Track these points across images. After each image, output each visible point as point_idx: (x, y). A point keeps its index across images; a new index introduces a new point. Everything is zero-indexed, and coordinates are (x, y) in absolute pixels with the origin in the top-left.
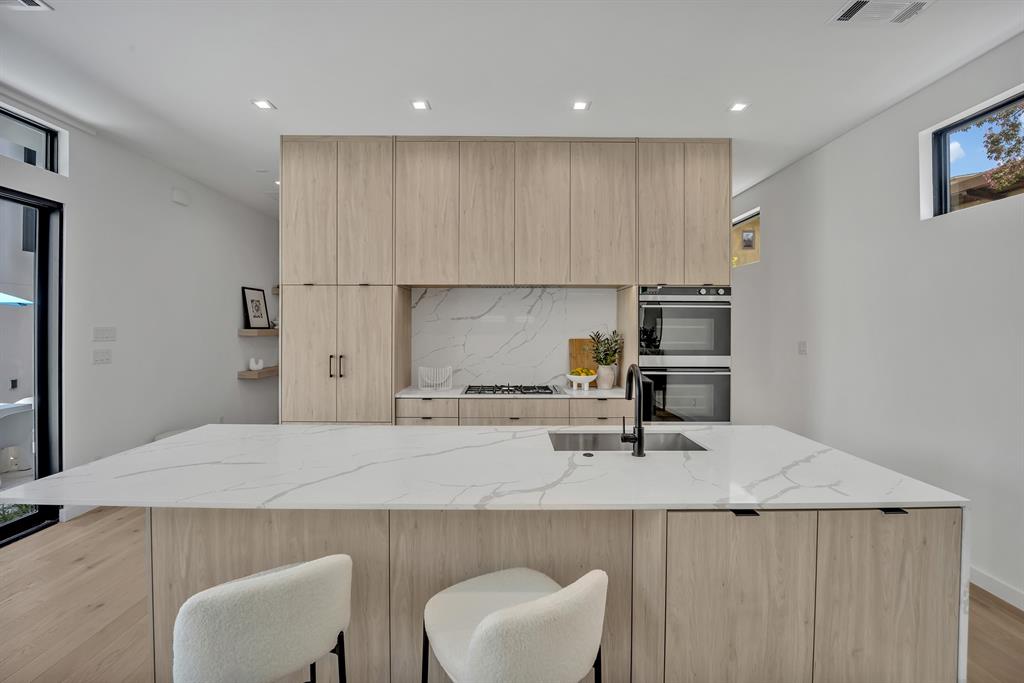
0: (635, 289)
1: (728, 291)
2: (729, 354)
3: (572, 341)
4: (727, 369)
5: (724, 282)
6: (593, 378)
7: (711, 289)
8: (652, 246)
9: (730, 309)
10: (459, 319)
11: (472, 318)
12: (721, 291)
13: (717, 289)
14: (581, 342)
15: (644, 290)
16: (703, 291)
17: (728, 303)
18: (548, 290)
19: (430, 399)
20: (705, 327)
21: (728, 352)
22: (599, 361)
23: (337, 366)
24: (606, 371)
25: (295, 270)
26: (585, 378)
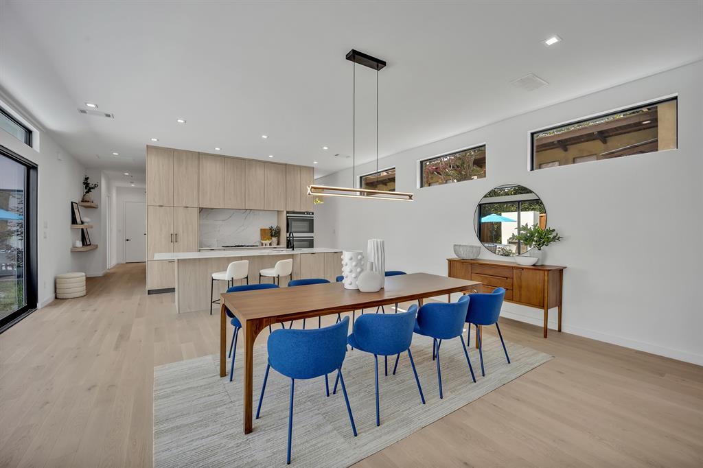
0: (285, 212)
1: (313, 214)
3: (261, 230)
4: (312, 237)
5: (312, 211)
6: (270, 242)
7: (308, 213)
9: (313, 219)
11: (221, 220)
12: (311, 214)
14: (265, 230)
15: (288, 212)
16: (306, 213)
17: (313, 217)
19: (213, 249)
20: (306, 224)
21: (313, 232)
22: (272, 236)
23: (174, 238)
24: (275, 240)
25: (154, 200)
26: (268, 242)
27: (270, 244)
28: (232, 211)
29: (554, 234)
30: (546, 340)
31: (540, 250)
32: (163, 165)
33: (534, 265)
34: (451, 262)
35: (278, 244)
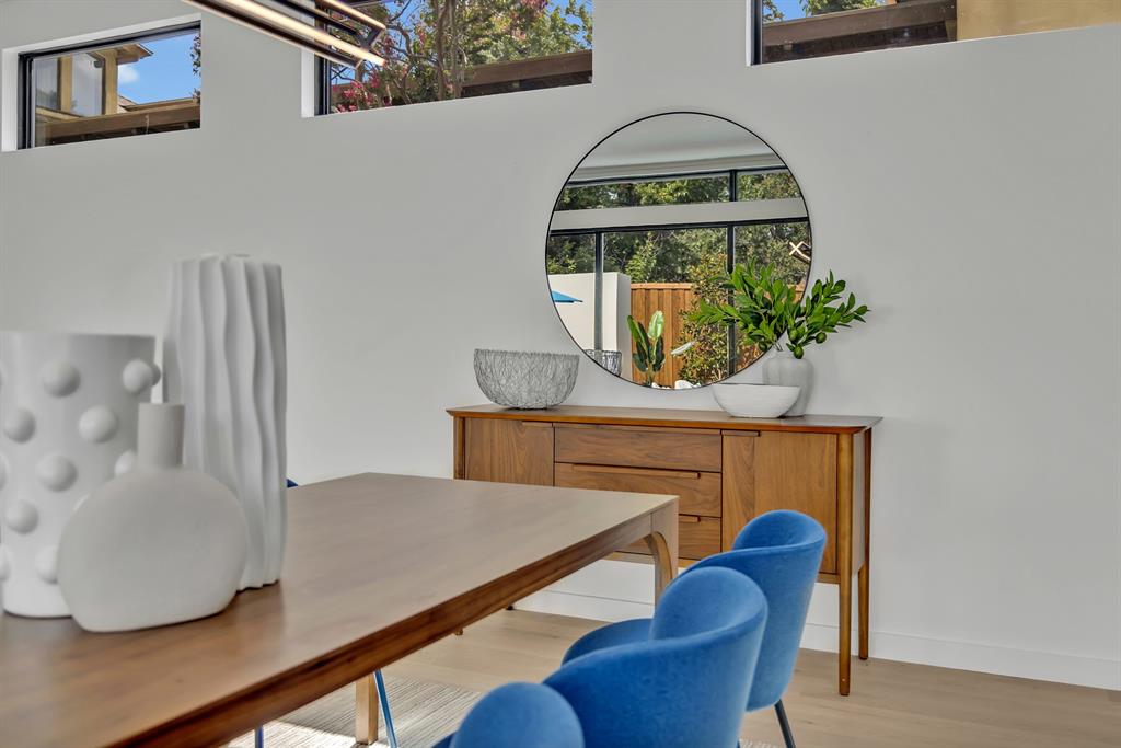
29: (843, 299)
30: (844, 702)
31: (799, 357)
33: (782, 417)
34: (464, 421)
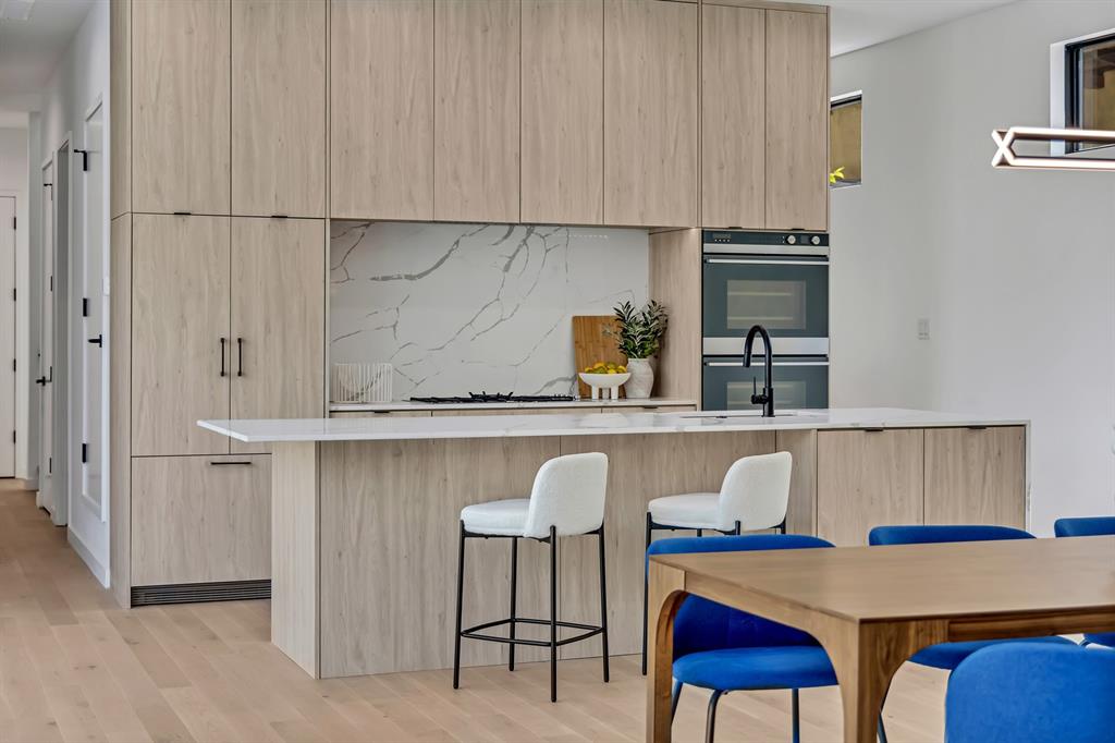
0: (695, 234)
1: (825, 239)
2: (826, 335)
3: (577, 321)
4: (824, 357)
5: (819, 226)
6: (623, 378)
7: (804, 237)
8: (721, 168)
9: (827, 266)
10: (385, 279)
11: (407, 277)
12: (816, 240)
13: (811, 236)
14: (593, 321)
15: (708, 236)
16: (792, 239)
17: (825, 258)
18: (537, 229)
19: (387, 412)
20: (789, 293)
21: (823, 332)
22: (629, 351)
23: (233, 358)
24: (641, 368)
25: (157, 190)
26: (612, 380)
27: (623, 392)
28: (453, 233)
32: (190, 32)
35: (657, 390)
